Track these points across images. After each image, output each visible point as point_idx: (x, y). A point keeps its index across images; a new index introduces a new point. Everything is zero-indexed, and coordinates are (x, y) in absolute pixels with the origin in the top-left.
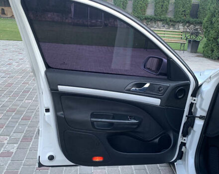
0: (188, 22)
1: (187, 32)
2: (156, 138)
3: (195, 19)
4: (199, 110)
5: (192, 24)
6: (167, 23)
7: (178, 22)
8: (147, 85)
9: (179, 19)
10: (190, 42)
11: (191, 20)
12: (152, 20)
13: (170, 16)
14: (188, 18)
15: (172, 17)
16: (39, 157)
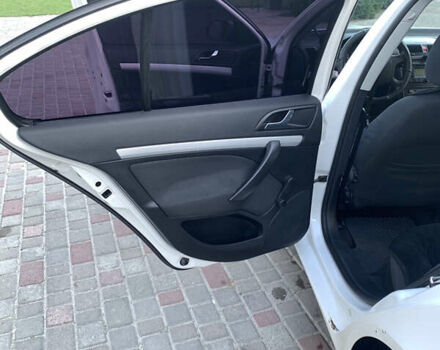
4: (274, 78)
8: (216, 53)
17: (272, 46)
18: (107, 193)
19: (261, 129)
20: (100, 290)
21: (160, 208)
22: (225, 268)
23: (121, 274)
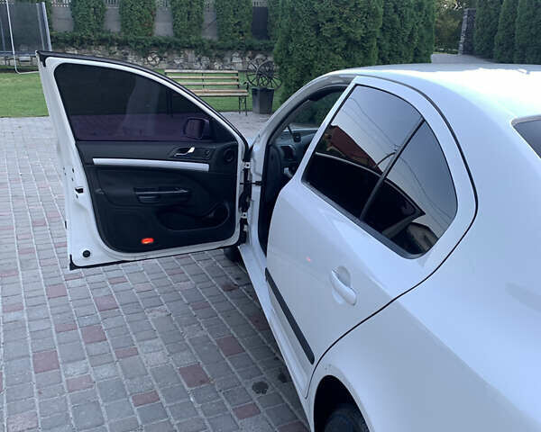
0: (250, 48)
1: (250, 71)
2: (211, 212)
3: (265, 41)
4: (253, 175)
5: (260, 51)
6: (206, 54)
7: (229, 49)
8: (192, 150)
9: (230, 43)
10: (255, 92)
11: (256, 42)
12: (169, 46)
13: (209, 35)
14: (249, 39)
15: (215, 39)
16: (71, 256)
17: (250, 145)
20: (68, 396)
22: (204, 368)
23: (91, 380)
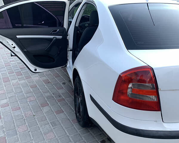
17: (60, 21)
18: (14, 47)
19: (51, 34)
20: (13, 87)
21: (27, 51)
22: (49, 80)
23: (19, 83)
